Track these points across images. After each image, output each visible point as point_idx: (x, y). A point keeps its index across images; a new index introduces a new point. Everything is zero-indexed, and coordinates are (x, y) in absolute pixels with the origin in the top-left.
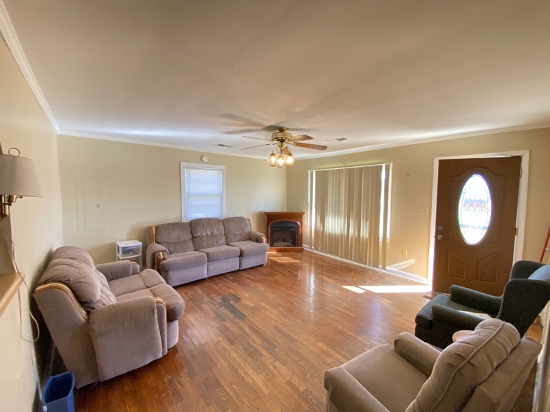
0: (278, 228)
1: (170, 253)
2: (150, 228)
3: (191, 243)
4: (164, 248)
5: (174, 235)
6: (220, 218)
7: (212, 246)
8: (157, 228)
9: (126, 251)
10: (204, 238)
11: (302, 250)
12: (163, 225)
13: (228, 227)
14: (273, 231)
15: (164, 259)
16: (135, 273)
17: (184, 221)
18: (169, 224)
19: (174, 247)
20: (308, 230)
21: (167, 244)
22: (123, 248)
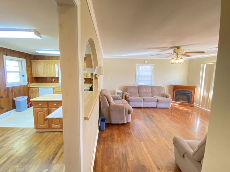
0: (180, 93)
1: (131, 96)
2: (125, 87)
3: (138, 94)
4: (129, 94)
5: (132, 90)
6: (150, 86)
7: (146, 96)
8: (127, 87)
9: (118, 93)
10: (143, 93)
11: (193, 106)
12: (129, 86)
13: (153, 90)
14: (176, 94)
15: (128, 97)
16: (120, 100)
17: (136, 85)
18: (131, 86)
19: (132, 94)
20: (198, 96)
21: (130, 93)
22: (117, 92)
